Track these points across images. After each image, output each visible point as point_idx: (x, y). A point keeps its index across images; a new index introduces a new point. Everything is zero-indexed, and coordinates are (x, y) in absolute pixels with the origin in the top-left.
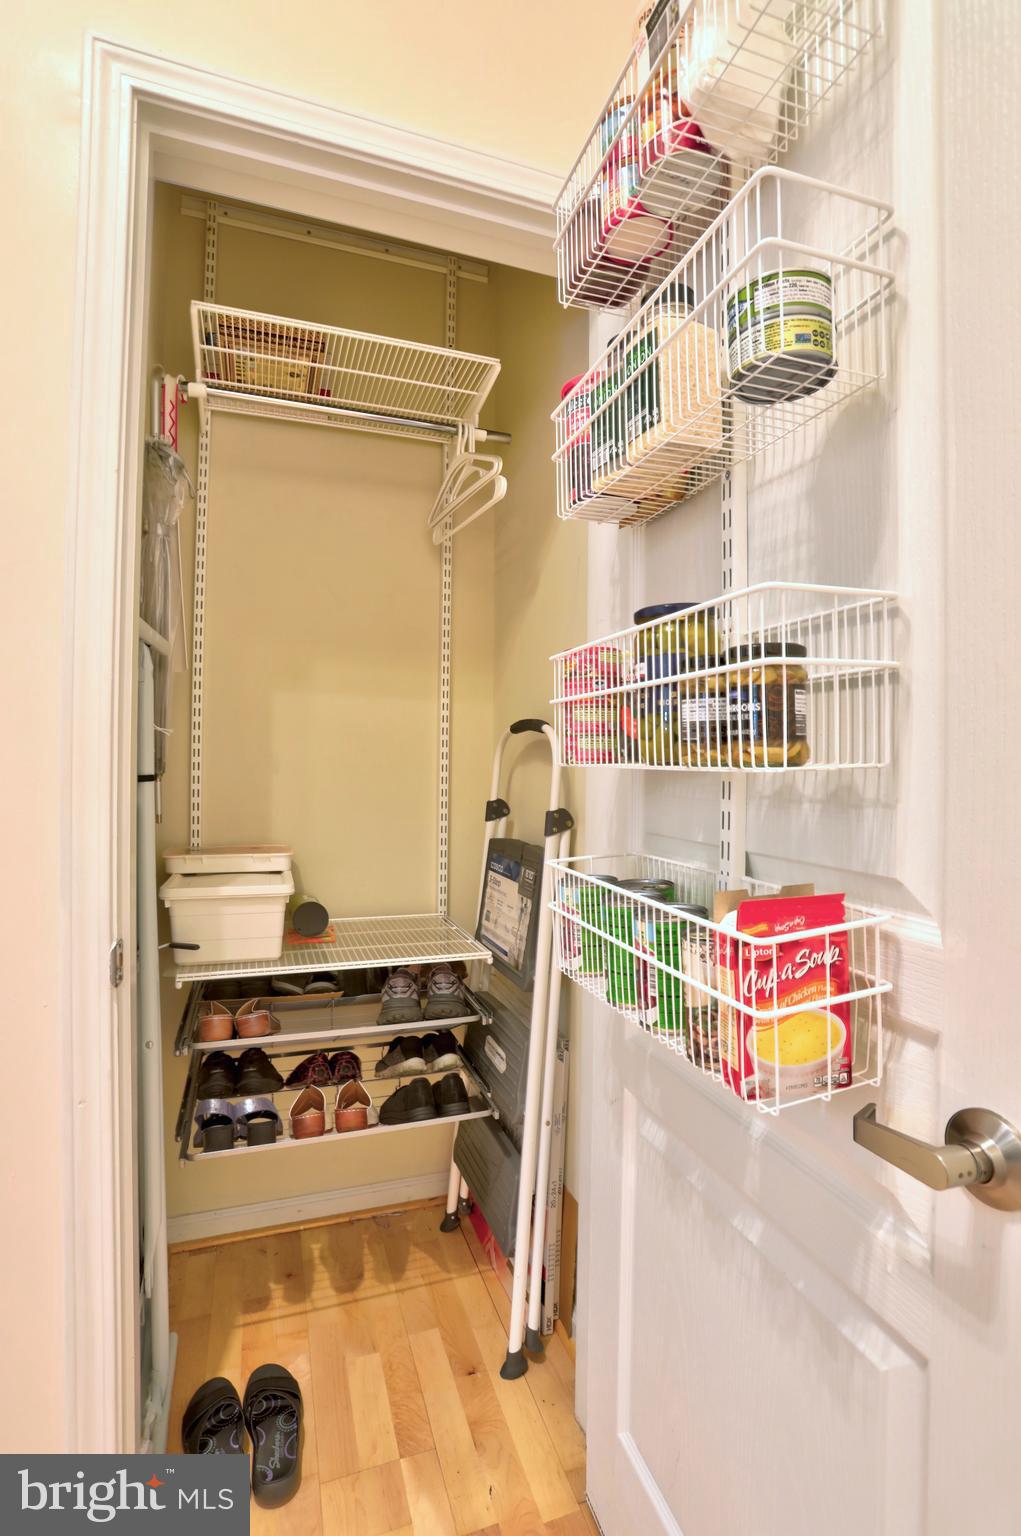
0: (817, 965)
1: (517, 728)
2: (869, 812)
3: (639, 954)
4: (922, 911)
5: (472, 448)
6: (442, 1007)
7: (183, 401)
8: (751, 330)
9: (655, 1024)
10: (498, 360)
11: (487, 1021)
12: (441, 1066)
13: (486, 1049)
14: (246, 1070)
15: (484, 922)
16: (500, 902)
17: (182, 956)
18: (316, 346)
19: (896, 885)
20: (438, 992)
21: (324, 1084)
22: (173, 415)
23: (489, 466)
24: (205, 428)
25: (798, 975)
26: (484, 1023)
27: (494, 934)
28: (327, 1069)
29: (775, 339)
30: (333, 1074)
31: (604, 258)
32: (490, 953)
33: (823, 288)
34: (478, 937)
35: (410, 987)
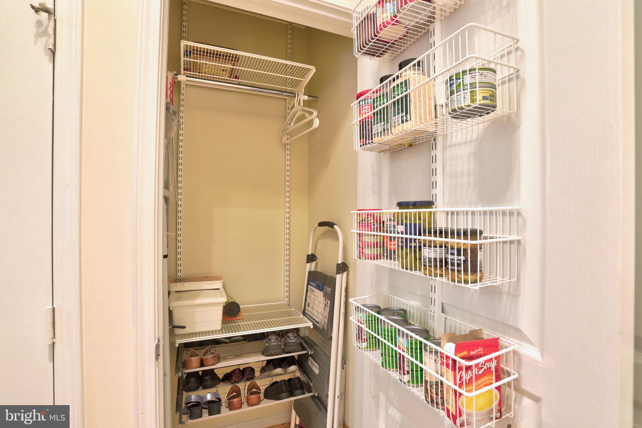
0: (488, 368)
1: (321, 224)
2: (505, 297)
3: (401, 352)
4: (529, 342)
5: (302, 104)
6: (291, 348)
7: (175, 82)
8: (462, 92)
9: (409, 382)
10: (315, 67)
11: (311, 353)
12: (290, 371)
13: (309, 362)
14: (205, 378)
15: (307, 307)
16: (314, 300)
17: (178, 331)
18: (235, 59)
19: (519, 330)
20: (289, 341)
21: (239, 382)
22: (171, 89)
23: (311, 113)
24: (183, 91)
25: (480, 373)
26: (310, 354)
27: (311, 313)
28: (241, 375)
29: (475, 97)
30: (243, 377)
31: (377, 40)
32: (312, 323)
33: (493, 76)
34: (304, 314)
35: (277, 339)
